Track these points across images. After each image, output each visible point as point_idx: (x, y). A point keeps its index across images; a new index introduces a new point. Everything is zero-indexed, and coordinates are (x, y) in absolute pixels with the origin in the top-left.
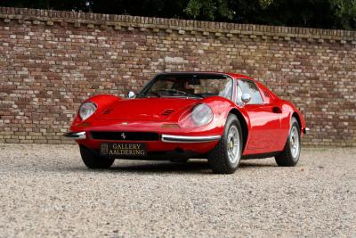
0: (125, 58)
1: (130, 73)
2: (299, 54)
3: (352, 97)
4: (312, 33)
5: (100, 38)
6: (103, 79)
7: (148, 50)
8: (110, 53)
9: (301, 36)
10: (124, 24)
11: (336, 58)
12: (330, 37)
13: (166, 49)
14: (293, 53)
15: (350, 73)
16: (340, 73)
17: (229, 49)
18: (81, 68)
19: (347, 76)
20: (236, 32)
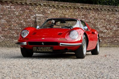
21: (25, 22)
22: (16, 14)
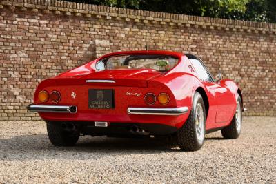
0: (63, 41)
1: (67, 54)
2: (196, 38)
3: (231, 75)
4: (205, 21)
5: (41, 22)
6: (44, 60)
7: (81, 33)
8: (50, 36)
9: (198, 23)
10: (63, 9)
11: (221, 43)
12: (218, 25)
13: (95, 33)
14: (191, 37)
15: (230, 55)
16: (223, 55)
17: (144, 34)
18: (26, 49)
19: (228, 58)
20: (150, 18)
21: (72, 58)
22: (52, 39)
